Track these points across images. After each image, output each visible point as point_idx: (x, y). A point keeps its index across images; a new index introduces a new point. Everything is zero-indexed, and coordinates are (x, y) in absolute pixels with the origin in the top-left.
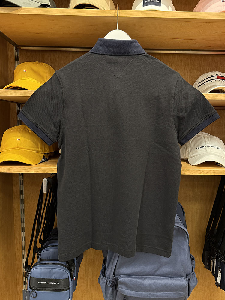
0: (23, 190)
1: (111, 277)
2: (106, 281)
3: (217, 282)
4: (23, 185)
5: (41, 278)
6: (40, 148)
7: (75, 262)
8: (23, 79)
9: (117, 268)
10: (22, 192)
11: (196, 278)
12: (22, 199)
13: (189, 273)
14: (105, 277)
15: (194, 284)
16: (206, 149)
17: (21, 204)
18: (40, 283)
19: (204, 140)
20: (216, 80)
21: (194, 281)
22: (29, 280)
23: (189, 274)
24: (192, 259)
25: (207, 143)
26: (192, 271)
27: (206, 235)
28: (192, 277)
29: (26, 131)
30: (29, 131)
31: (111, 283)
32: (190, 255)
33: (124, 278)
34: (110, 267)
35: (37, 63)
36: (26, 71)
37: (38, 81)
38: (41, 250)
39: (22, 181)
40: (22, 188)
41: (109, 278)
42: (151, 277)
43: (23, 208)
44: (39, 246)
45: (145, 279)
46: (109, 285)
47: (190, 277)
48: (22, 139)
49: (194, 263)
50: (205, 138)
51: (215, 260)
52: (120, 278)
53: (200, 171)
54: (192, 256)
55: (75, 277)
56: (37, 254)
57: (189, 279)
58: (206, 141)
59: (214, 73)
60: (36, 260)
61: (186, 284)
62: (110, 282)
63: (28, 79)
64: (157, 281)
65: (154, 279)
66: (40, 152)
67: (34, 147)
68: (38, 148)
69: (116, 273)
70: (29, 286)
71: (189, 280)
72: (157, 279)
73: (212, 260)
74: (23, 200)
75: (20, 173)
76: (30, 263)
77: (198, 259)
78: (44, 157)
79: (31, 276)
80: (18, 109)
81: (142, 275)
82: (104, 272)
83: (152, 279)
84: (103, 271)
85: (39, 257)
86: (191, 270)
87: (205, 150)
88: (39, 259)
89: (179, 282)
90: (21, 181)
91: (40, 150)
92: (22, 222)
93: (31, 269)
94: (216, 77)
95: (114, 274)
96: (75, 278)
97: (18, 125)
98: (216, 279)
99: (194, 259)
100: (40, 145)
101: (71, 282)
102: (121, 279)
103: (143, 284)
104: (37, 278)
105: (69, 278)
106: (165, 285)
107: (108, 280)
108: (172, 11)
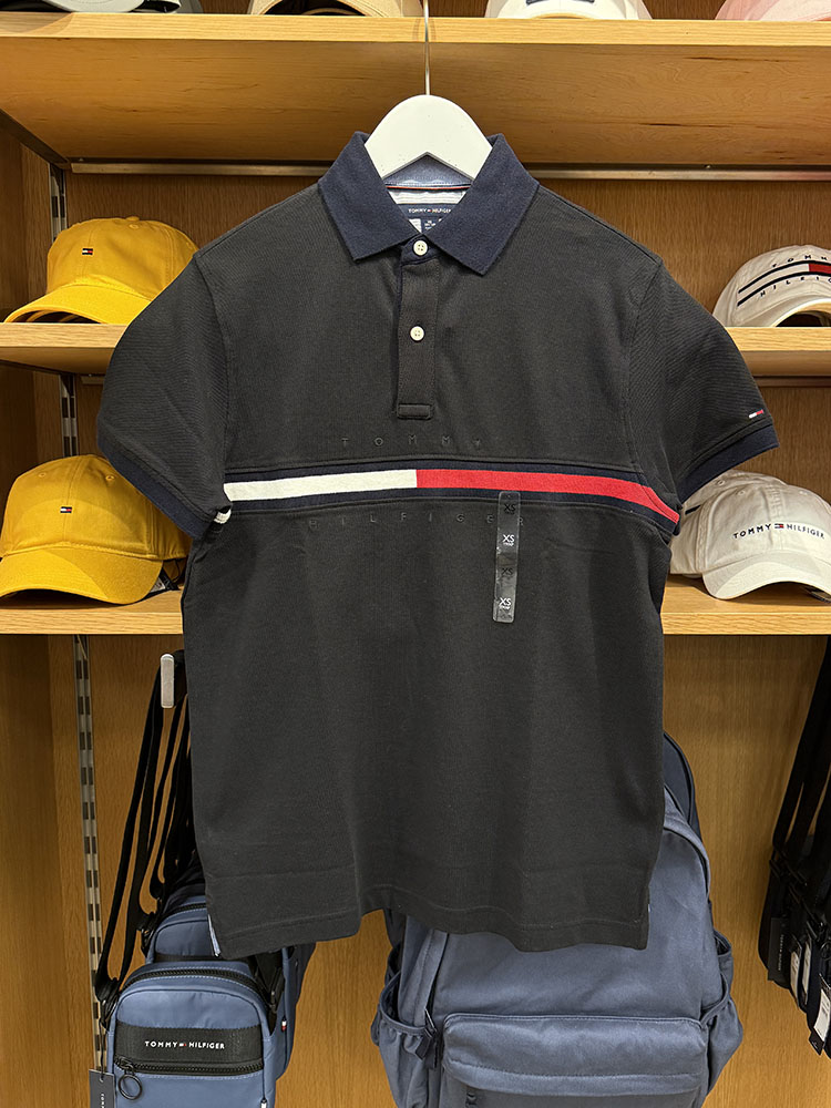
0: (87, 698)
1: (420, 1019)
2: (399, 1034)
3: (814, 1032)
4: (86, 677)
5: (158, 1026)
6: (149, 542)
7: (285, 964)
8: (79, 281)
9: (439, 987)
10: (83, 706)
11: (736, 1021)
12: (84, 730)
13: (709, 1002)
14: (397, 1019)
15: (729, 1043)
16: (770, 538)
17: (82, 748)
18: (153, 1044)
19: (762, 502)
20: (806, 277)
21: (728, 1032)
22: (111, 1035)
23: (713, 1005)
24: (723, 949)
25: (772, 514)
26: (721, 993)
27: (773, 857)
28: (723, 1018)
29: (95, 477)
30: (104, 476)
31: (418, 1043)
32: (715, 933)
33: (467, 1025)
34: (415, 984)
35: (132, 223)
36: (90, 252)
37: (135, 288)
38: (155, 920)
39: (85, 662)
40: (83, 689)
41: (413, 1025)
42: (569, 1018)
43: (89, 765)
44: (149, 904)
45: (546, 1025)
46: (412, 1050)
47: (715, 1018)
48: (80, 508)
49: (728, 964)
50: (764, 496)
51: (808, 952)
52: (452, 1023)
53: (748, 621)
54: (723, 939)
55: (284, 1019)
56: (143, 935)
57: (711, 1023)
58: (770, 505)
59: (795, 253)
60: (140, 960)
61: (701, 1045)
62: (414, 1038)
63: (101, 284)
64: (588, 1033)
65: (581, 1025)
66: (148, 556)
67: (124, 539)
68: (141, 541)
69: (436, 1004)
70: (114, 1055)
71: (712, 1027)
72: (591, 1026)
73: (795, 949)
74: (89, 734)
75: (76, 635)
76: (114, 972)
77: (745, 947)
78: (163, 576)
79: (121, 1020)
80: (66, 395)
81: (533, 1009)
82: (391, 1003)
83: (571, 1025)
84: (388, 998)
85: (151, 946)
86: (718, 992)
87: (766, 541)
88: (150, 953)
89: (674, 1034)
90: (78, 663)
91: (147, 549)
92: (86, 817)
93: (119, 994)
94: (806, 268)
95: (430, 1007)
96: (284, 1024)
97: (67, 455)
98: (812, 1020)
99: (729, 947)
100: (148, 528)
101: (268, 1040)
102: (456, 1027)
103: (538, 1045)
104: (143, 1025)
105: (260, 1026)
106: (621, 1047)
107: (406, 1029)
108: (637, 18)
